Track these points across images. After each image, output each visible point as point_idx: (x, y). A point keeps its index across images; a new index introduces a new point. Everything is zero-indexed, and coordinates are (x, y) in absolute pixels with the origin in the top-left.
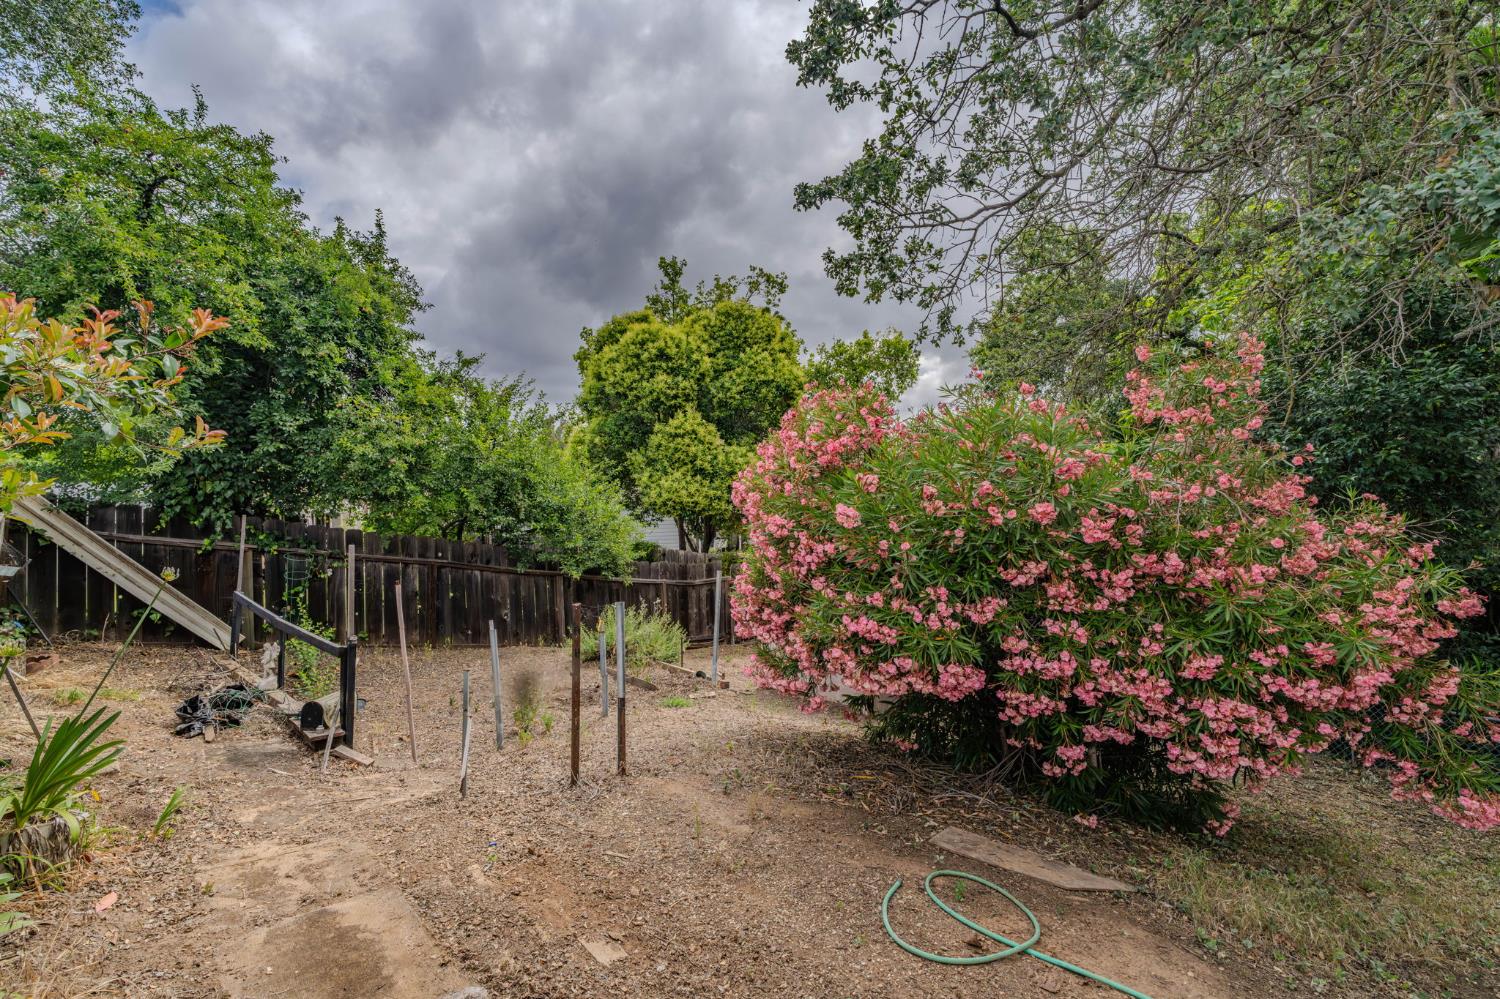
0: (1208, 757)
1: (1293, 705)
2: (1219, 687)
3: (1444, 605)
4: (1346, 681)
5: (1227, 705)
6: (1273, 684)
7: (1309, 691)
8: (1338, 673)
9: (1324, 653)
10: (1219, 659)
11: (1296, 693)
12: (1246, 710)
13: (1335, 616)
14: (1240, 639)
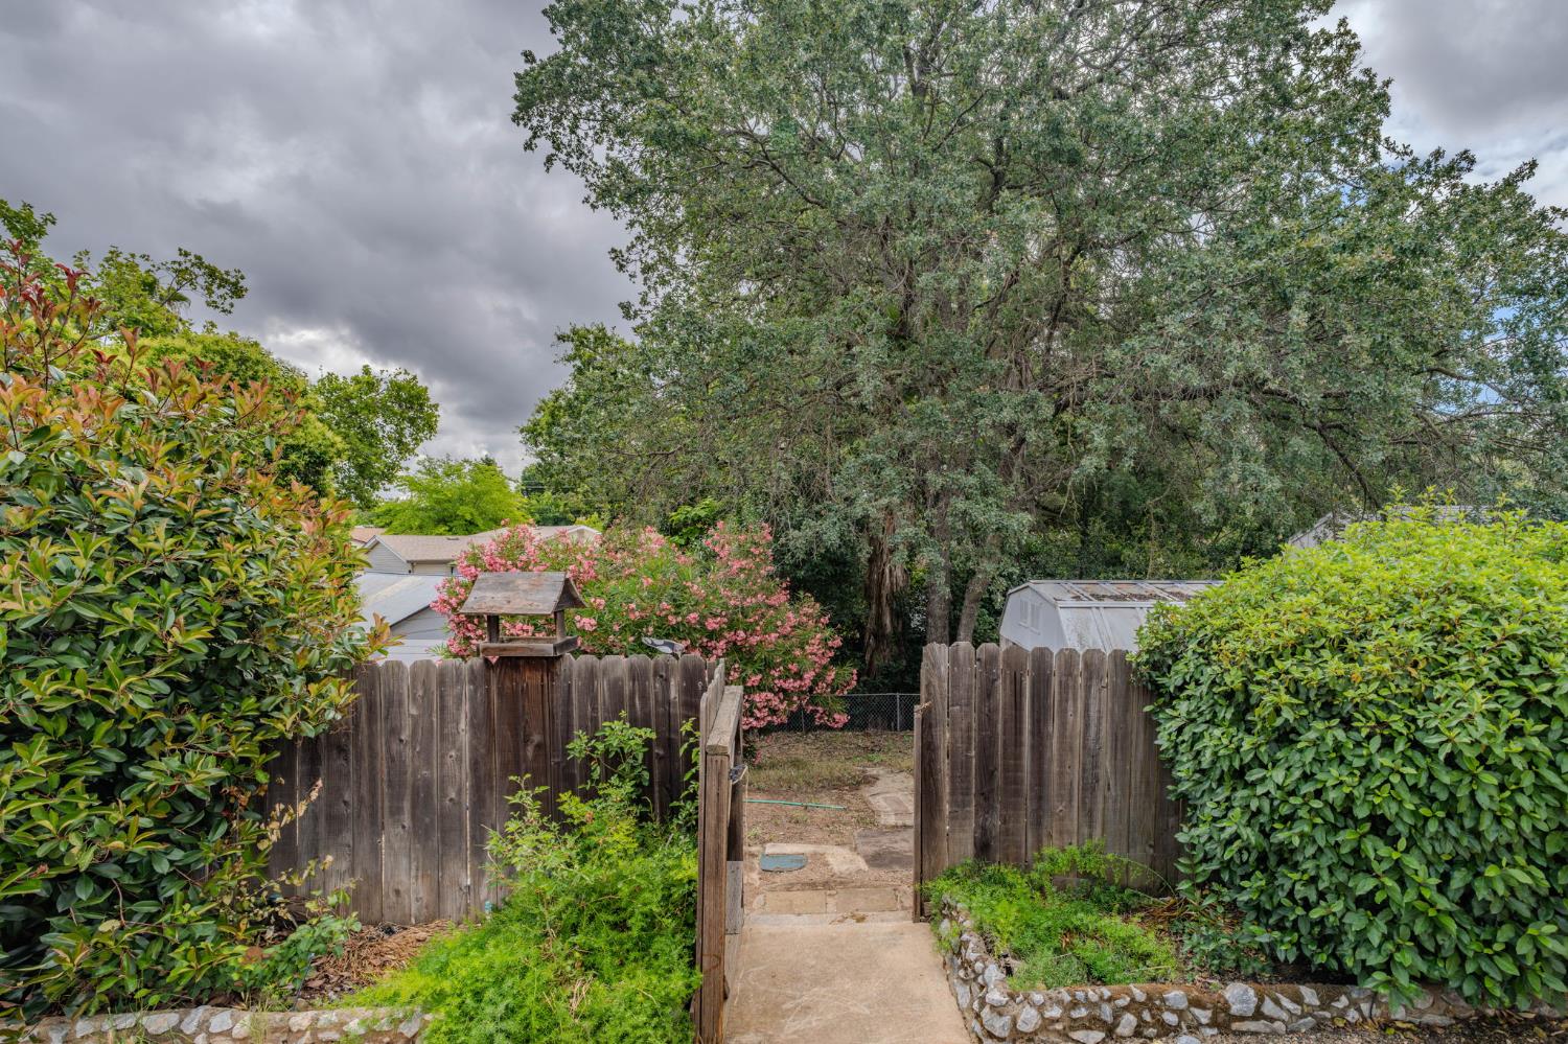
0: (757, 719)
1: (784, 691)
2: (760, 688)
3: (830, 643)
4: (801, 678)
5: (764, 694)
6: (779, 683)
7: (790, 684)
8: (799, 676)
9: (794, 667)
10: (759, 677)
11: (785, 686)
12: (770, 695)
13: (798, 652)
14: (768, 665)
